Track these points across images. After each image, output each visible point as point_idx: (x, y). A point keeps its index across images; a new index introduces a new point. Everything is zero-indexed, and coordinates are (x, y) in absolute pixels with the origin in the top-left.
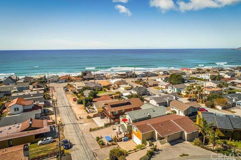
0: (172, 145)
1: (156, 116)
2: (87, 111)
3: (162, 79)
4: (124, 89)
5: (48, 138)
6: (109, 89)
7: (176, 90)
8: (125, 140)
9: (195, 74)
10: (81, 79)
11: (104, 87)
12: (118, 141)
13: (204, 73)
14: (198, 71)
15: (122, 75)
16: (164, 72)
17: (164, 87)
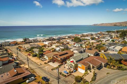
0: (99, 70)
1: (85, 58)
2: (41, 60)
3: (70, 40)
4: (55, 46)
5: (32, 78)
6: (46, 47)
7: (79, 45)
8: (75, 72)
9: (82, 37)
10: (25, 43)
11: (42, 46)
12: (71, 73)
13: (85, 36)
14: (83, 36)
15: (47, 39)
16: (68, 37)
17: (73, 44)
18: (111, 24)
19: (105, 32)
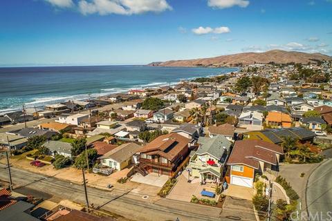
7: (166, 117)
11: (62, 131)
13: (157, 93)
14: (152, 93)
16: (116, 97)
17: (147, 116)
18: (190, 61)
19: (192, 81)
